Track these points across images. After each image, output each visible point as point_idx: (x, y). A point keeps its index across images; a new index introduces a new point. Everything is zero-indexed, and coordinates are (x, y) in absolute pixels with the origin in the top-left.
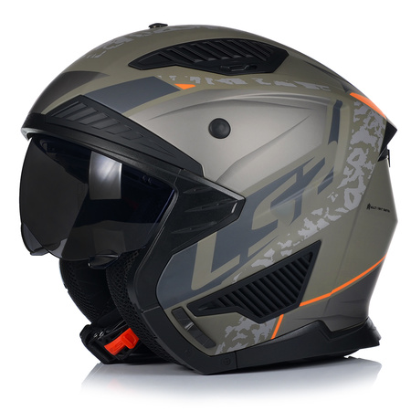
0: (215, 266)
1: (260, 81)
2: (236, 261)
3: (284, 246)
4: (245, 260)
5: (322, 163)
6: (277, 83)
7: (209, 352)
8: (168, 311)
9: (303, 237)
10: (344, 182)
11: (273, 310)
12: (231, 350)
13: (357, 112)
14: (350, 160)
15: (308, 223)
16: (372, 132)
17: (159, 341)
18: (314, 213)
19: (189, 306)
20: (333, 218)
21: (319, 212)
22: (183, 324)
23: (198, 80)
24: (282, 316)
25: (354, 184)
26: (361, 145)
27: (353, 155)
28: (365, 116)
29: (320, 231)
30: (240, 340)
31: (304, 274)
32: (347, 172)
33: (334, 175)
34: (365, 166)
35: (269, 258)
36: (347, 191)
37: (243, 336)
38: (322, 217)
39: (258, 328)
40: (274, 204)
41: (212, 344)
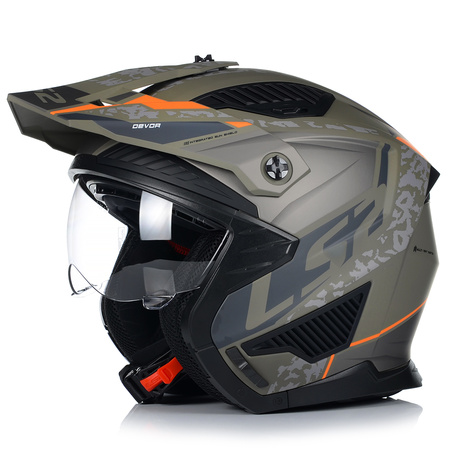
0: (269, 307)
1: (311, 124)
2: (289, 301)
3: (336, 287)
4: (298, 300)
5: (372, 205)
6: (329, 126)
7: (261, 392)
8: (222, 351)
9: (354, 278)
10: (393, 225)
11: (324, 350)
12: (283, 389)
13: (404, 156)
14: (398, 203)
15: (359, 264)
16: (418, 175)
17: (212, 380)
18: (364, 254)
19: (243, 345)
20: (383, 260)
21: (369, 253)
22: (237, 363)
24: (333, 356)
25: (402, 227)
26: (408, 188)
27: (401, 198)
28: (412, 160)
29: (371, 273)
30: (292, 380)
31: (355, 314)
32: (396, 214)
33: (384, 217)
34: (413, 208)
35: (322, 299)
36: (396, 233)
37: (295, 376)
38: (372, 258)
39: (309, 368)
40: (327, 245)
41: (265, 384)
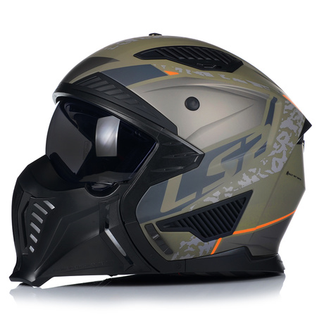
0: (178, 198)
1: (223, 76)
2: (193, 196)
3: (227, 190)
4: (199, 196)
5: (259, 137)
6: (235, 79)
7: (167, 258)
8: (142, 225)
9: (241, 186)
10: (273, 153)
11: (214, 234)
12: (182, 258)
13: (286, 107)
14: (278, 138)
15: (245, 177)
16: (295, 122)
18: (250, 170)
19: (158, 223)
20: (263, 176)
21: (254, 170)
22: (151, 235)
23: (181, 70)
24: (220, 240)
25: (280, 156)
26: (287, 129)
27: (280, 136)
28: (292, 111)
29: (253, 184)
30: (189, 252)
31: (239, 212)
32: (276, 146)
33: (267, 147)
34: (289, 144)
35: (216, 197)
36: (275, 159)
37: (192, 249)
38: (255, 174)
39: (203, 245)
40: (224, 160)
41: (170, 252)
